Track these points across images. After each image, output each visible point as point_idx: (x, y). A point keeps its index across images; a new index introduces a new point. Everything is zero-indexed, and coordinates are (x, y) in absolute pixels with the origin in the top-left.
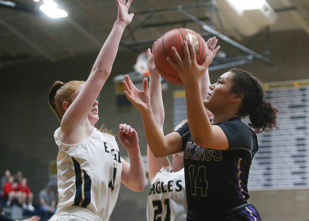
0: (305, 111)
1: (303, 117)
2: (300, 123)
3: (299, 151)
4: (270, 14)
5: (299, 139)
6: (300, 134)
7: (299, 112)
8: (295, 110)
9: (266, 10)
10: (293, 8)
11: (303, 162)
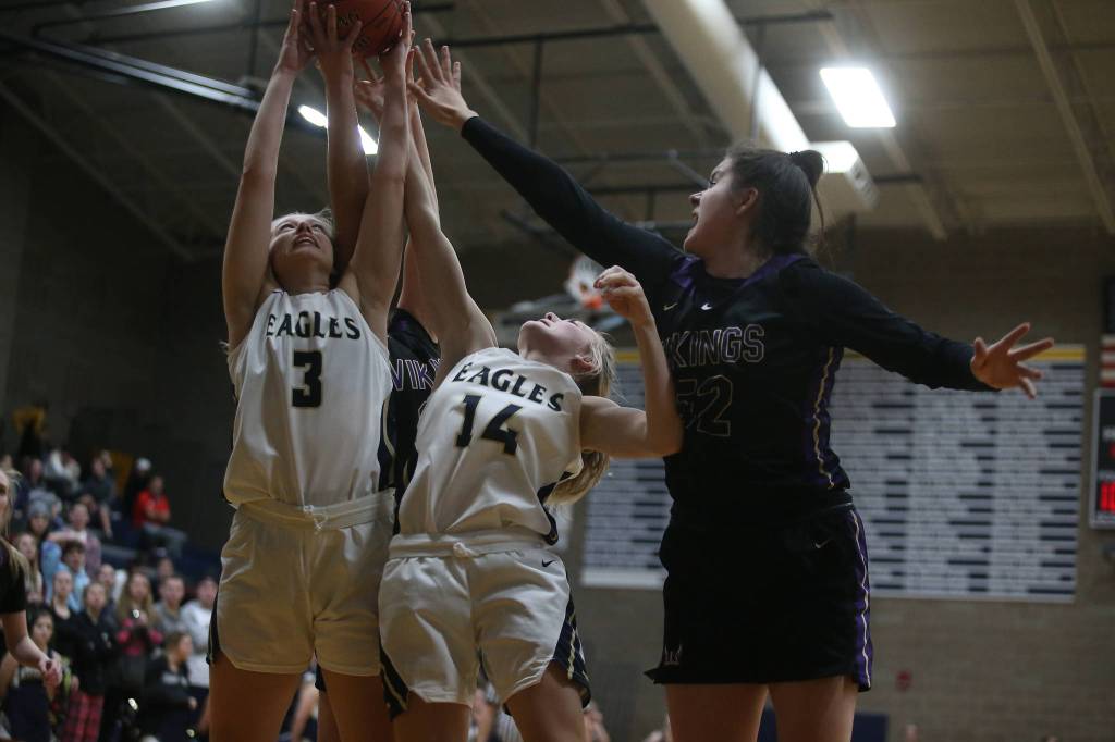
0: (911, 419)
1: (907, 432)
2: (897, 445)
3: (891, 509)
4: (866, 185)
5: (891, 483)
6: (897, 470)
7: (897, 420)
8: (886, 413)
9: (858, 176)
10: (914, 178)
11: (901, 535)
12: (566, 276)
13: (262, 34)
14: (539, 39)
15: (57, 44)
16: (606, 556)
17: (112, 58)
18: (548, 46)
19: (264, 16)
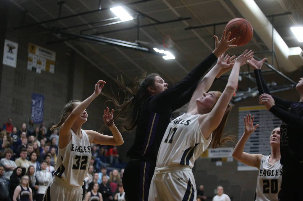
9: (302, 56)
13: (141, 29)
14: (214, 25)
15: (87, 35)
17: (102, 38)
18: (217, 27)
19: (141, 24)
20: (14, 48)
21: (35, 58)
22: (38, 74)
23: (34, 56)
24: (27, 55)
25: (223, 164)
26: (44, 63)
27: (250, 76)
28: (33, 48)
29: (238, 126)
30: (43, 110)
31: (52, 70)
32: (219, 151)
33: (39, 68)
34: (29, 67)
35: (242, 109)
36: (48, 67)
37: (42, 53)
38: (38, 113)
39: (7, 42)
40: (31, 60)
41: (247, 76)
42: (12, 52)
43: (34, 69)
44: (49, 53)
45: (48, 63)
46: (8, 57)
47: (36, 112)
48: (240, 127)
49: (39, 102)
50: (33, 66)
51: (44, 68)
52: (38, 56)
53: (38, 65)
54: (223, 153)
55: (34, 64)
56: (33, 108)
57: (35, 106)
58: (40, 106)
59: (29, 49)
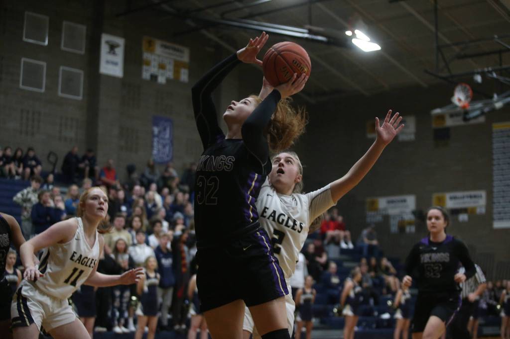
12: (452, 95)
16: (502, 215)
17: (254, 23)
20: (118, 46)
21: (155, 60)
22: (161, 85)
23: (153, 57)
24: (141, 55)
25: (470, 218)
26: (170, 67)
27: (495, 75)
28: (150, 44)
29: (492, 154)
30: (172, 142)
31: (184, 76)
32: (463, 197)
33: (162, 75)
34: (146, 75)
35: (497, 127)
36: (177, 72)
37: (167, 50)
38: (164, 146)
39: (105, 38)
40: (148, 63)
41: (490, 75)
42: (114, 53)
43: (154, 77)
44: (178, 50)
45: (178, 66)
46: (108, 62)
47: (160, 147)
48: (495, 157)
49: (165, 129)
50: (152, 72)
51: (170, 74)
52: (159, 56)
53: (161, 71)
54: (468, 200)
55: (154, 70)
56: (156, 140)
57: (157, 136)
58: (167, 136)
59: (145, 45)
